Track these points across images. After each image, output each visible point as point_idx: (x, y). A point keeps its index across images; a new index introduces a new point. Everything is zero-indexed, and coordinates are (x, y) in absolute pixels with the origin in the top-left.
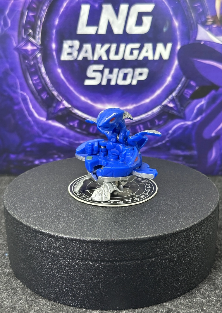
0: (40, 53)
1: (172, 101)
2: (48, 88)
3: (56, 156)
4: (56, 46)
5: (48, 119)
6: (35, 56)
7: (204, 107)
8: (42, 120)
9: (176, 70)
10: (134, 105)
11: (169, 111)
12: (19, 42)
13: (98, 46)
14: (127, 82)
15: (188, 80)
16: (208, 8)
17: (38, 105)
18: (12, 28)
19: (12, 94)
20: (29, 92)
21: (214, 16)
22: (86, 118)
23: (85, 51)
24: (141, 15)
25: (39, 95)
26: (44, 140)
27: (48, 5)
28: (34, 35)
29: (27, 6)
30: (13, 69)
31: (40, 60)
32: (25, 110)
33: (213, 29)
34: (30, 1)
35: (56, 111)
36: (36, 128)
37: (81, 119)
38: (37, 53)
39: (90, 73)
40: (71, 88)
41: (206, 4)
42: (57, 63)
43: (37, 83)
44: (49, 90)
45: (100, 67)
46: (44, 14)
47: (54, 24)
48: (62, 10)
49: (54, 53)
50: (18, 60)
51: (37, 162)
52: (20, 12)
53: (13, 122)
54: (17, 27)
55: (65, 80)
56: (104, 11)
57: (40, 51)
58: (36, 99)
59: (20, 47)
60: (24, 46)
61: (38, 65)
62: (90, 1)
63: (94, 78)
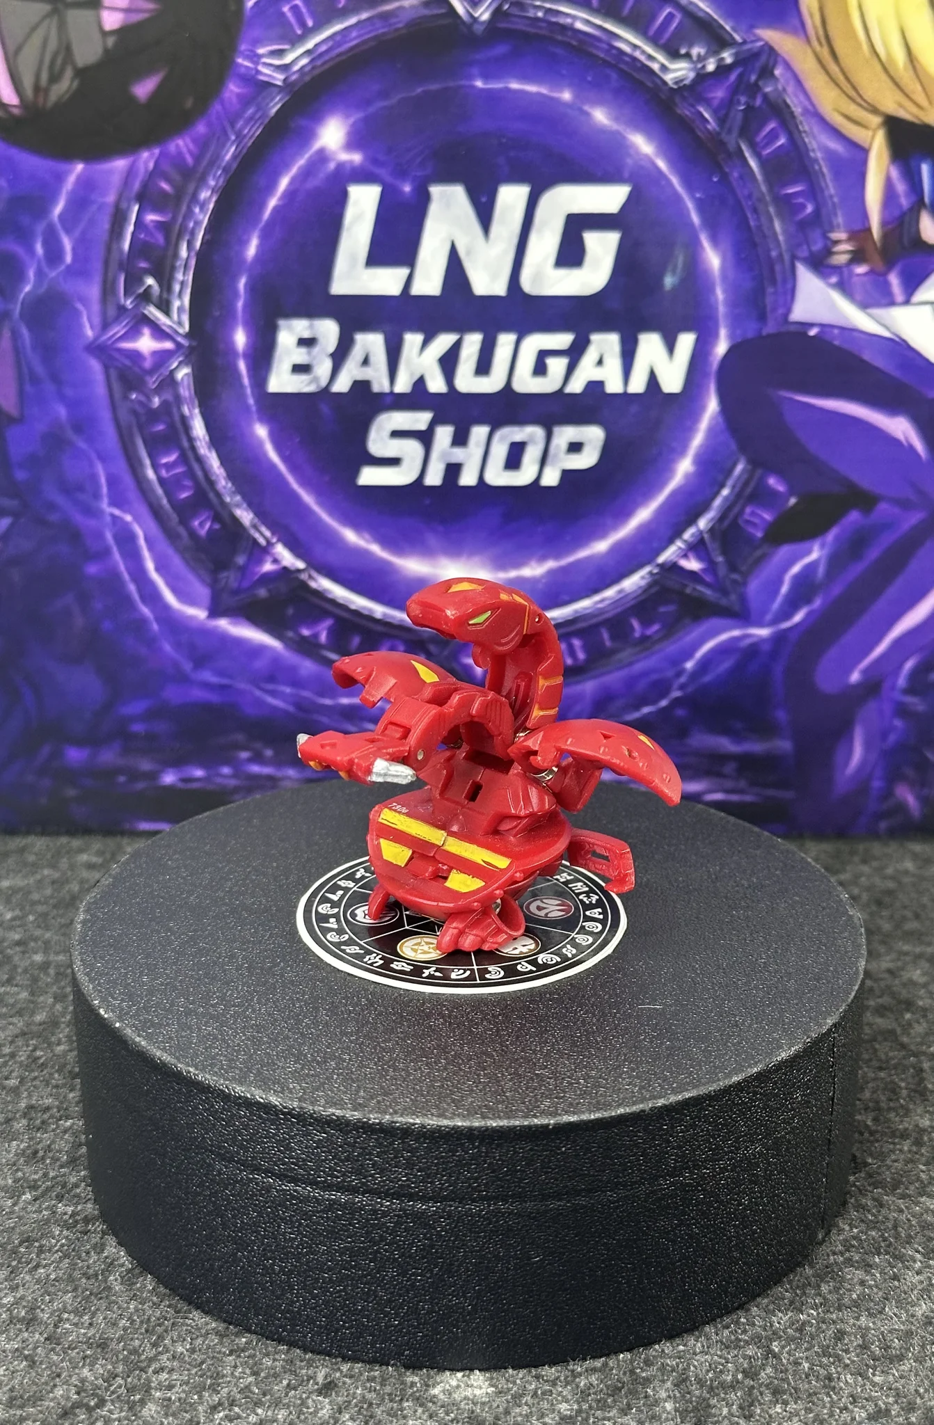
0: (187, 364)
1: (697, 548)
2: (219, 495)
3: (244, 755)
4: (248, 337)
5: (214, 612)
6: (167, 373)
7: (821, 571)
8: (192, 618)
9: (711, 431)
10: (551, 564)
11: (686, 586)
12: (105, 326)
13: (412, 340)
14: (524, 477)
15: (759, 472)
16: (836, 200)
17: (177, 562)
18: (79, 270)
19: (79, 518)
20: (143, 510)
21: (860, 233)
22: (364, 608)
23: (362, 359)
24: (577, 226)
25: (184, 522)
26: (198, 694)
27: (217, 183)
28: (165, 296)
29: (137, 186)
30: (84, 424)
31: (186, 391)
32: (126, 576)
33: (855, 279)
34: (146, 168)
35: (246, 584)
36: (167, 648)
37: (344, 614)
38: (175, 365)
39: (379, 442)
40: (308, 498)
41: (831, 188)
42: (251, 401)
43: (173, 475)
44: (222, 503)
45: (420, 419)
46: (203, 217)
47: (241, 255)
48: (273, 202)
49: (242, 366)
50: (100, 389)
51: (169, 778)
52: (109, 210)
53: (79, 621)
54: (97, 266)
55: (282, 467)
56: (434, 209)
57: (186, 357)
58: (171, 536)
59: (110, 342)
60: (124, 338)
61: (179, 408)
62: (382, 172)
63: (394, 462)
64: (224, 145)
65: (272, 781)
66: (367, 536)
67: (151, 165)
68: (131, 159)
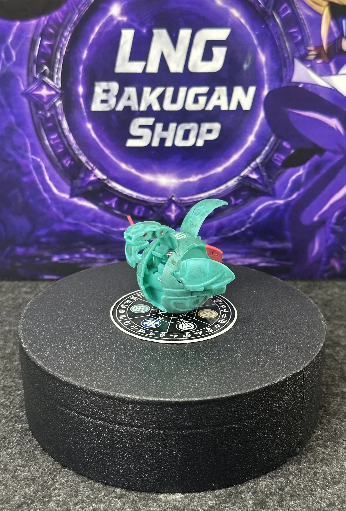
0: (60, 100)
1: (256, 169)
2: (73, 151)
3: (84, 250)
4: (84, 90)
5: (72, 196)
6: (53, 104)
7: (303, 178)
8: (63, 198)
9: (262, 125)
10: (200, 176)
11: (252, 184)
12: (29, 85)
13: (147, 90)
14: (190, 143)
16: (310, 34)
17: (57, 176)
18: (18, 63)
19: (20, 160)
20: (44, 156)
21: (319, 47)
22: (129, 194)
23: (127, 97)
24: (210, 45)
25: (60, 161)
26: (66, 227)
27: (71, 29)
28: (51, 73)
29: (40, 30)
30: (21, 124)
31: (60, 110)
32: (38, 182)
33: (317, 65)
34: (44, 24)
35: (84, 185)
36: (54, 209)
37: (121, 196)
38: (56, 100)
39: (134, 130)
40: (107, 152)
41: (308, 30)
42: (85, 114)
43: (56, 143)
44: (74, 153)
45: (150, 121)
46: (66, 43)
47: (81, 56)
48: (93, 37)
49: (81, 100)
50: (27, 110)
51: (55, 259)
52: (30, 40)
53: (20, 200)
54: (25, 62)
55: (97, 140)
56: (155, 39)
57: (60, 97)
58: (55, 166)
59: (31, 91)
60: (36, 89)
61: (57, 117)
62: (135, 24)
63: (140, 137)
64: (74, 14)
65: (94, 260)
66: (130, 166)
67: (46, 22)
68: (38, 20)
